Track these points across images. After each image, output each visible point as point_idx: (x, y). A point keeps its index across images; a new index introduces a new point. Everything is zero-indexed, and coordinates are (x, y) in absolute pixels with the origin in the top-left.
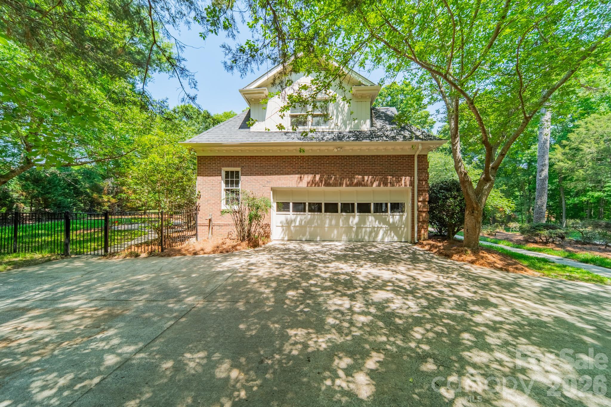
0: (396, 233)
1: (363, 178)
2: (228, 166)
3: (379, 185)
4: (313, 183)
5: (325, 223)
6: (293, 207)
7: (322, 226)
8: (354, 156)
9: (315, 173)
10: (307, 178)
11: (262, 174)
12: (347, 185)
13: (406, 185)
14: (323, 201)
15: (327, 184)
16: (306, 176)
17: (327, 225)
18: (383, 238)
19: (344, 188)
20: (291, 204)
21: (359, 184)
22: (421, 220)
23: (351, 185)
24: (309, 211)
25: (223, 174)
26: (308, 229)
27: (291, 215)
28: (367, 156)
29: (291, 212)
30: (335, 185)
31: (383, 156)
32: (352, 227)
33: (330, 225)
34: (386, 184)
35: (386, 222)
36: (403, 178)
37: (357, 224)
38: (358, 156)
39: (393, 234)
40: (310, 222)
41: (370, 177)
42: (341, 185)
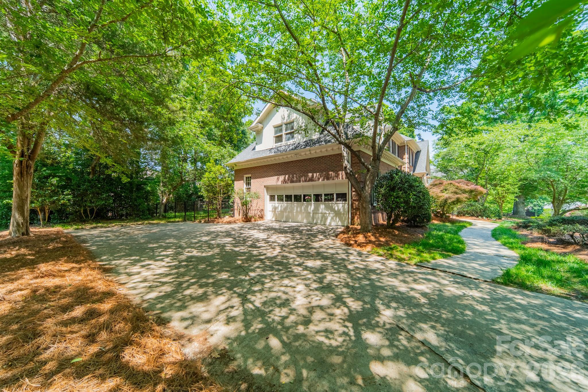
0: (341, 219)
1: (313, 175)
2: (246, 174)
3: (324, 180)
4: (285, 181)
5: (294, 210)
6: (278, 198)
7: (291, 211)
8: (307, 159)
9: (285, 174)
10: (282, 178)
11: (260, 178)
12: (303, 182)
13: (342, 179)
14: (293, 193)
15: (292, 182)
16: (281, 177)
17: (295, 211)
18: (330, 223)
19: (302, 183)
20: (276, 196)
21: (312, 180)
22: (354, 207)
23: (306, 181)
24: (286, 201)
25: (245, 179)
26: (285, 214)
27: (276, 203)
28: (316, 158)
29: (276, 202)
30: (296, 182)
31: (326, 156)
32: (310, 213)
33: (297, 211)
34: (328, 179)
35: (332, 209)
36: (340, 172)
37: (313, 211)
38: (310, 159)
39: (338, 219)
40: (285, 209)
41: (318, 174)
42: (300, 181)
